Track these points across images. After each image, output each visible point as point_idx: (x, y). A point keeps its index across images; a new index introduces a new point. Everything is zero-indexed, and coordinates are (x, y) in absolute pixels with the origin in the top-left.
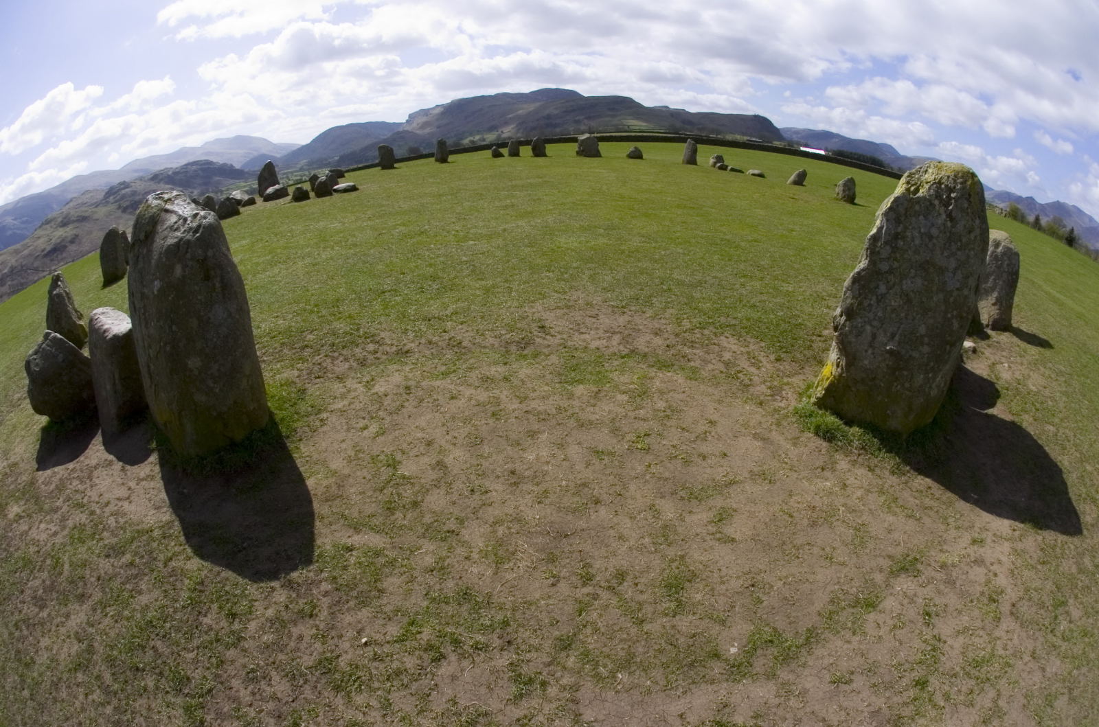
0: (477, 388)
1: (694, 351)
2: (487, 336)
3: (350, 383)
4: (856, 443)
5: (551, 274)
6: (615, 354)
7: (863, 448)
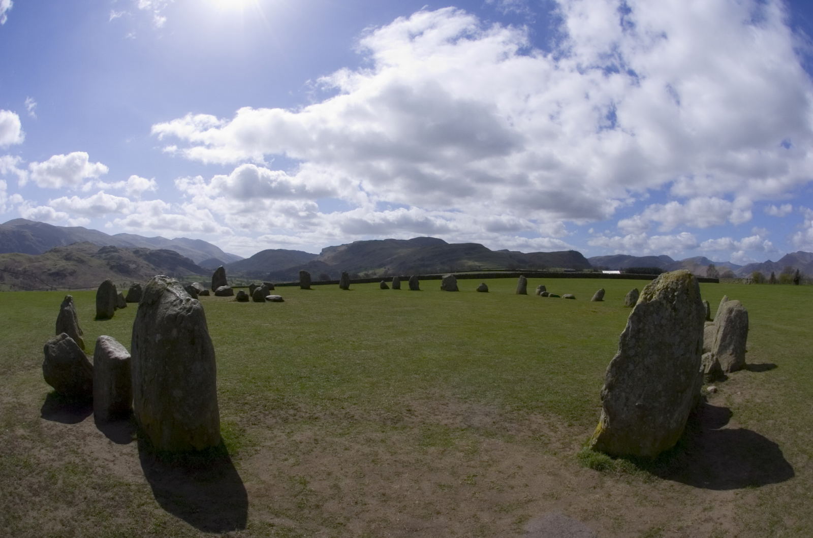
0: (362, 445)
1: (512, 425)
2: (372, 414)
3: (275, 432)
4: (619, 469)
5: (417, 376)
6: (458, 428)
7: (624, 471)
